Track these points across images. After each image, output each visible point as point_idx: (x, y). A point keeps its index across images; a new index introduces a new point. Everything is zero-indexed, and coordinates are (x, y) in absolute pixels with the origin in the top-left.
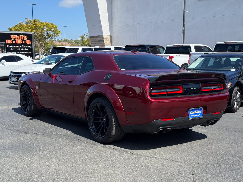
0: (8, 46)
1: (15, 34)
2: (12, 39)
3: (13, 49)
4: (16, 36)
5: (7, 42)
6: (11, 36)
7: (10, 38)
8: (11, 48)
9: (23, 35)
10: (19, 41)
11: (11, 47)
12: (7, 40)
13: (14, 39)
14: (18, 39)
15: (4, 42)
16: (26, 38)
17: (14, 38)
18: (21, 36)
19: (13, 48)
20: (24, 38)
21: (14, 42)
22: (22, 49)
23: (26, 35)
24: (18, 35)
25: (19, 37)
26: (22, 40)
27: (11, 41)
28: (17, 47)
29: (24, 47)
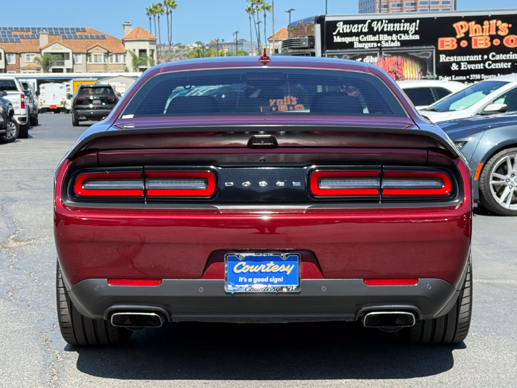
0: (444, 56)
1: (468, 19)
2: (458, 37)
3: (460, 67)
4: (470, 24)
5: (442, 46)
6: (455, 25)
7: (453, 33)
8: (454, 62)
9: (494, 21)
10: (481, 41)
11: (452, 59)
13: (463, 35)
14: (477, 34)
15: (433, 47)
16: (504, 28)
17: (465, 33)
18: (490, 24)
19: (459, 63)
20: (497, 29)
21: (464, 44)
22: (489, 65)
23: (504, 18)
24: (480, 20)
25: (483, 29)
26: (492, 37)
27: (455, 40)
28: (472, 58)
29: (498, 57)
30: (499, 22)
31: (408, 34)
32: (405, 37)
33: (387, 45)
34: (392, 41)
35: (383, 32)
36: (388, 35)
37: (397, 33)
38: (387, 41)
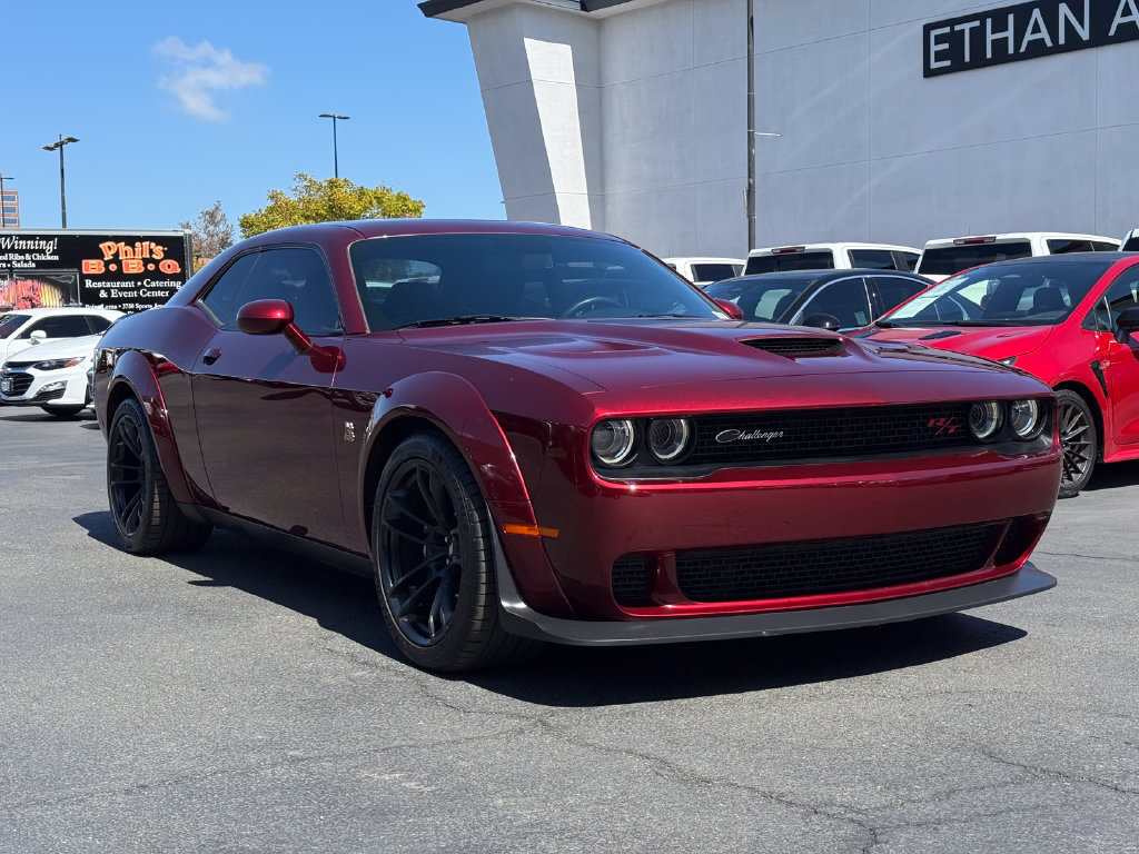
0: (90, 281)
1: (117, 239)
2: (106, 259)
3: (109, 294)
4: (119, 245)
5: (87, 269)
6: (101, 246)
7: (100, 255)
8: (102, 288)
9: (148, 243)
10: (133, 265)
11: (99, 285)
12: (84, 262)
13: (111, 257)
14: (128, 257)
15: (76, 270)
16: (159, 251)
17: (113, 255)
18: (142, 246)
19: (108, 290)
20: (151, 252)
21: (113, 267)
22: (144, 293)
23: (158, 240)
24: (131, 241)
25: (134, 251)
26: (146, 261)
27: (103, 263)
28: (125, 284)
29: (153, 284)
30: (153, 245)
31: (45, 254)
32: (40, 257)
33: (19, 266)
34: (26, 261)
35: (13, 250)
36: (20, 255)
37: (31, 252)
38: (19, 261)
